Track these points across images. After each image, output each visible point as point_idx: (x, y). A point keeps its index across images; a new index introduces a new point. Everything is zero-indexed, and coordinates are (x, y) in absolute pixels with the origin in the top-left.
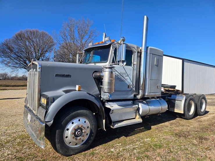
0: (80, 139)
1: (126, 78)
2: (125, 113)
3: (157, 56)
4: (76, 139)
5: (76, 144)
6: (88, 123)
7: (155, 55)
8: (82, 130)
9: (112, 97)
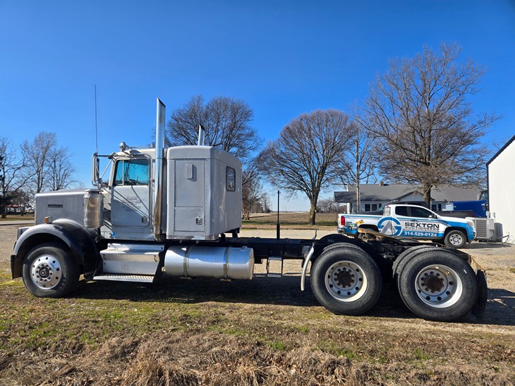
0: (46, 280)
1: (138, 205)
2: (136, 263)
3: (191, 161)
4: (41, 280)
5: (44, 286)
6: (57, 265)
7: (184, 161)
8: (48, 271)
9: (116, 235)
